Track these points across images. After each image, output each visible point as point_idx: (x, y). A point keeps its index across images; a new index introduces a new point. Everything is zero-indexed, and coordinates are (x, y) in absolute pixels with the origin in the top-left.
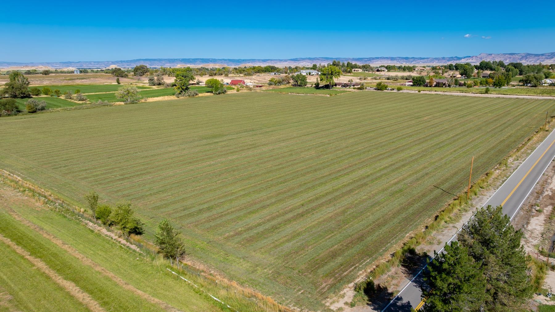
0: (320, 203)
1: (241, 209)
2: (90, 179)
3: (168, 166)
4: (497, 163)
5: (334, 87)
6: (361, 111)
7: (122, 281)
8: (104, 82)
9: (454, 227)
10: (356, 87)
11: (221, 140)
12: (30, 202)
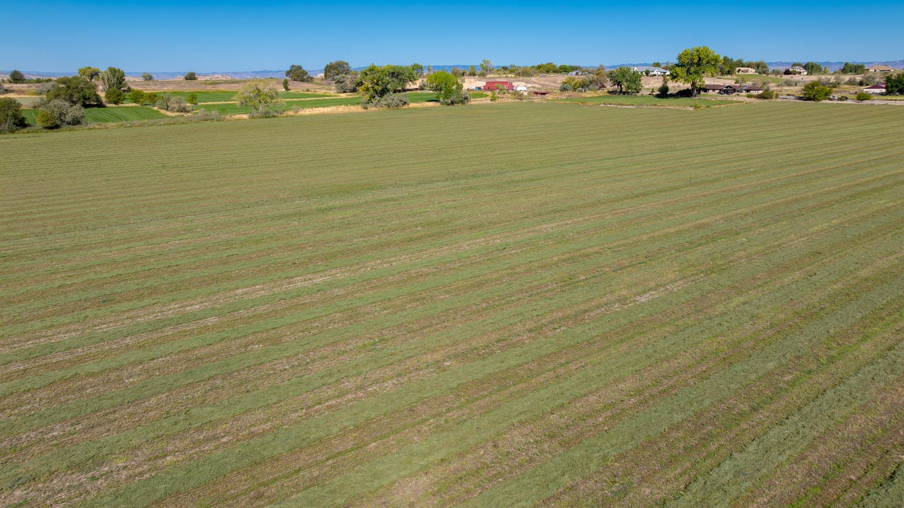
5: (702, 93)
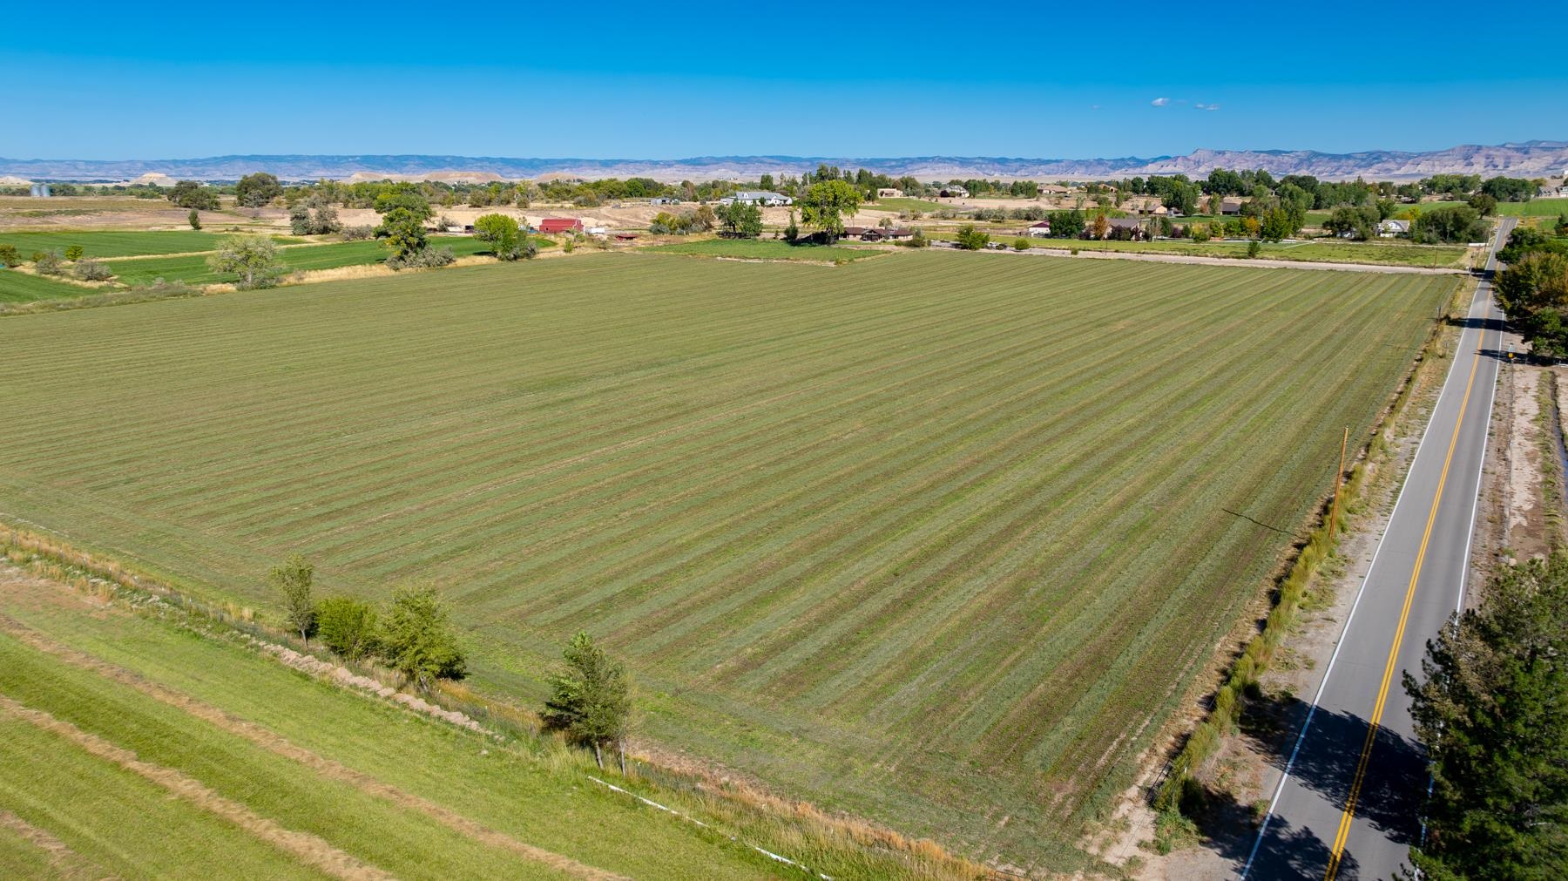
0: (943, 567)
1: (725, 594)
2: (226, 518)
3: (454, 473)
4: (1358, 443)
5: (842, 239)
6: (938, 308)
7: (467, 823)
8: (149, 223)
9: (1328, 619)
10: (901, 238)
11: (577, 392)
12: (60, 594)
